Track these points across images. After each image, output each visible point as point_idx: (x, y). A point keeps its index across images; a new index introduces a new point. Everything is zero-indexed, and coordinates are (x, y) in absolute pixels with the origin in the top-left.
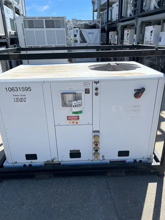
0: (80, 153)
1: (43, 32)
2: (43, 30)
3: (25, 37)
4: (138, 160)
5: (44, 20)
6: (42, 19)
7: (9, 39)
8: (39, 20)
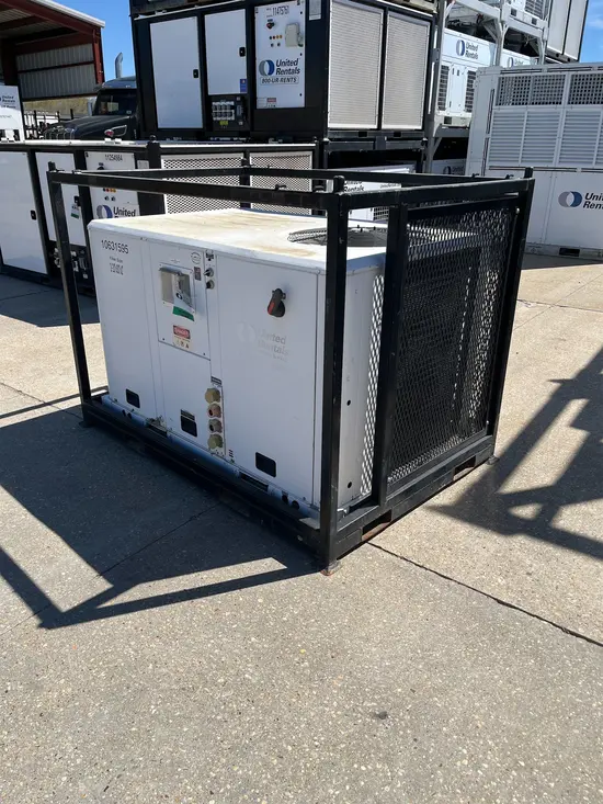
0: (195, 425)
1: (555, 117)
2: (558, 110)
3: (490, 136)
4: (291, 499)
5: (568, 76)
6: (563, 73)
7: (433, 140)
8: (553, 79)
